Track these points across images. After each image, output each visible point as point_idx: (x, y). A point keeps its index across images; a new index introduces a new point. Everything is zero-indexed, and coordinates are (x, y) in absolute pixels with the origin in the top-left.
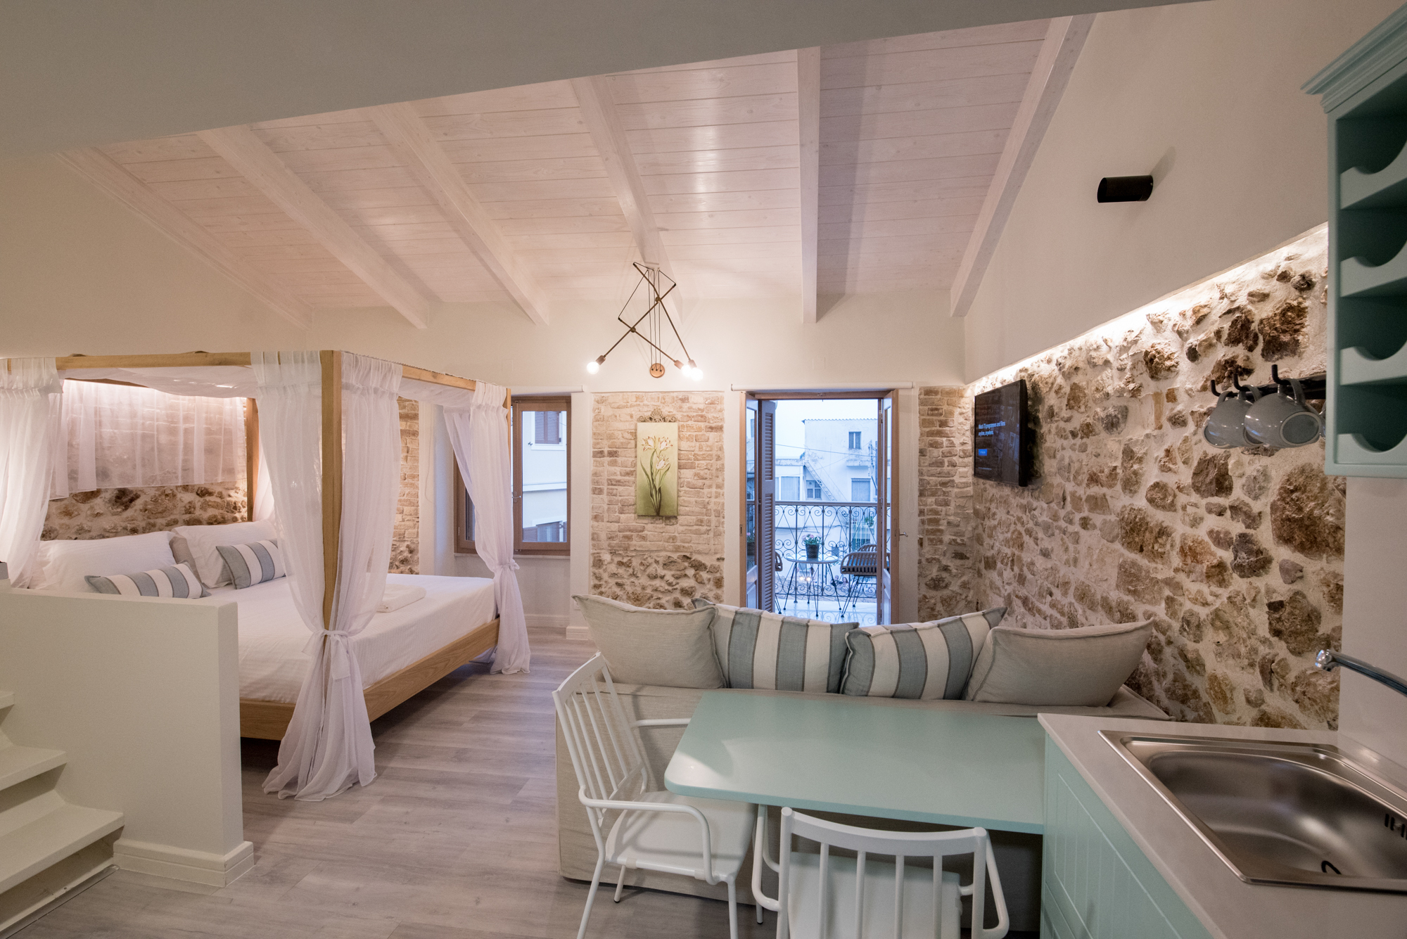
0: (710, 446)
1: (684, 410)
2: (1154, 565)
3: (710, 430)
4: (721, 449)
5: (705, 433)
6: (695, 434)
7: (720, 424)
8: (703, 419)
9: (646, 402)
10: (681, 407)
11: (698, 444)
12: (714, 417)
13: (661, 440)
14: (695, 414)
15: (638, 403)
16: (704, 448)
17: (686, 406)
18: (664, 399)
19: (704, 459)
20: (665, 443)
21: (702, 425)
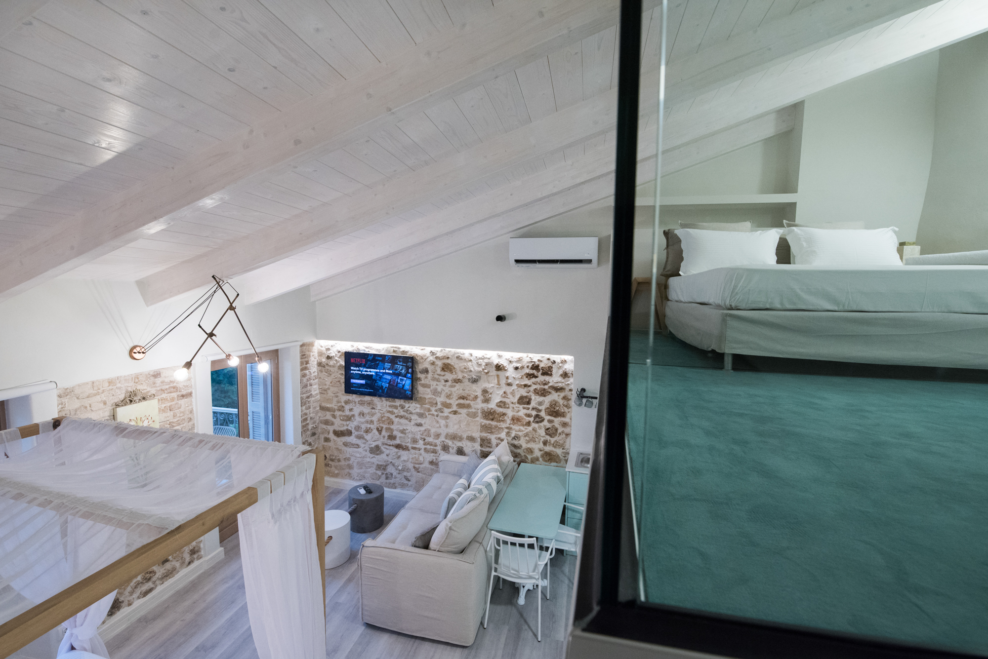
0: (183, 412)
1: (157, 385)
2: (499, 424)
3: (182, 398)
4: (191, 412)
5: (177, 402)
6: (168, 404)
7: (190, 391)
8: (175, 390)
9: (119, 385)
10: (154, 383)
11: (172, 413)
12: (184, 386)
13: (143, 419)
14: (167, 387)
15: (111, 387)
16: (178, 415)
17: (158, 381)
18: (138, 378)
19: (179, 424)
20: (147, 421)
21: (175, 395)
